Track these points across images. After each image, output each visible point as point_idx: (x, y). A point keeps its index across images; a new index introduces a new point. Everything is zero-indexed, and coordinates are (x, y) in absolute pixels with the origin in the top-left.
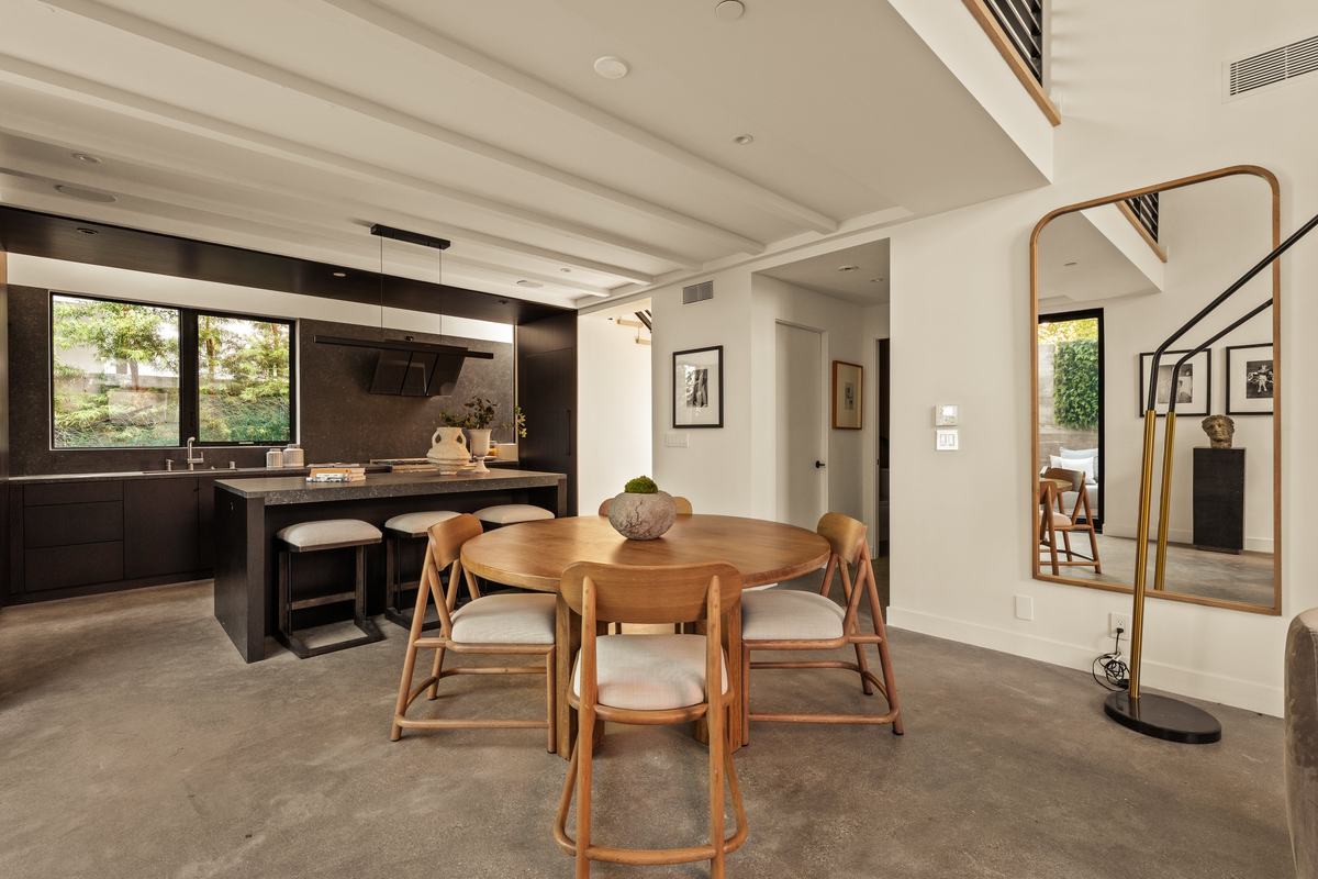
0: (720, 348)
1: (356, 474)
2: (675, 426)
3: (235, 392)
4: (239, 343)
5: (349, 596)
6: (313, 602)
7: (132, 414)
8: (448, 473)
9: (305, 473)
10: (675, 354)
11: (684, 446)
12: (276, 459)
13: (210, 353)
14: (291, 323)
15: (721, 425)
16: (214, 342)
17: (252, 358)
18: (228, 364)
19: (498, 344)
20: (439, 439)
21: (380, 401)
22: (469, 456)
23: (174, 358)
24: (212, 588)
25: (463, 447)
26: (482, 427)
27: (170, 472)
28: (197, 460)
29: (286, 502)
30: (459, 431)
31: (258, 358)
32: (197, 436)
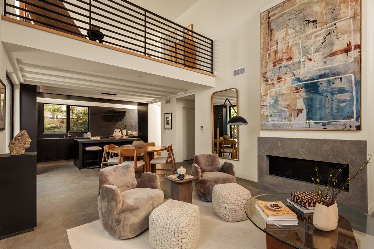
0: (171, 113)
1: (99, 138)
2: (164, 129)
3: (77, 121)
4: (79, 110)
5: (97, 160)
6: (90, 161)
7: (56, 126)
8: (117, 138)
9: (90, 138)
10: (164, 114)
11: (166, 133)
12: (85, 135)
13: (72, 112)
14: (89, 107)
15: (171, 129)
16: (73, 110)
17: (81, 113)
18: (76, 114)
19: (134, 109)
20: (115, 132)
21: (107, 123)
22: (121, 135)
23: (65, 114)
24: (73, 161)
25: (120, 133)
26: (124, 129)
27: (65, 138)
28: (70, 136)
29: (85, 143)
30: (119, 130)
31: (83, 113)
32: (70, 131)
